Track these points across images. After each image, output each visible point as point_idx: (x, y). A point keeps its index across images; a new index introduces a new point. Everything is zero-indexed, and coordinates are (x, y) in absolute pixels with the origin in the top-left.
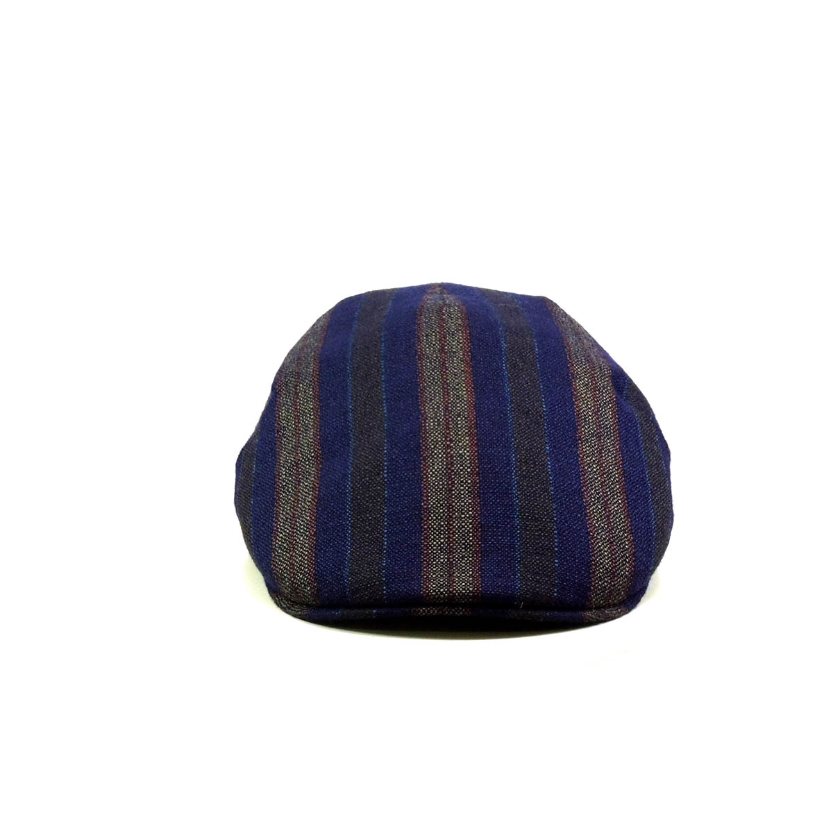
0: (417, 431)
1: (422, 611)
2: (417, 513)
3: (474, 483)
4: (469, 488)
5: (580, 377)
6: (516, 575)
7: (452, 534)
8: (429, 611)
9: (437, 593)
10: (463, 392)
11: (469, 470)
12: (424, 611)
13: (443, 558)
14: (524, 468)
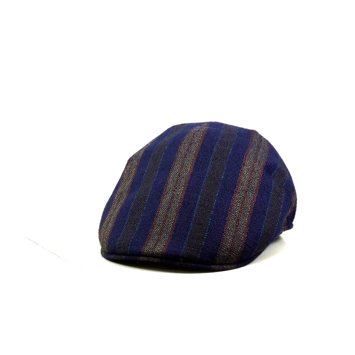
0: (165, 183)
1: (141, 258)
2: (153, 217)
3: (179, 207)
4: (177, 208)
5: (247, 165)
6: (183, 247)
7: (164, 227)
8: (143, 259)
9: (147, 251)
10: (189, 168)
11: (179, 201)
12: (142, 258)
13: (156, 237)
14: (203, 202)
